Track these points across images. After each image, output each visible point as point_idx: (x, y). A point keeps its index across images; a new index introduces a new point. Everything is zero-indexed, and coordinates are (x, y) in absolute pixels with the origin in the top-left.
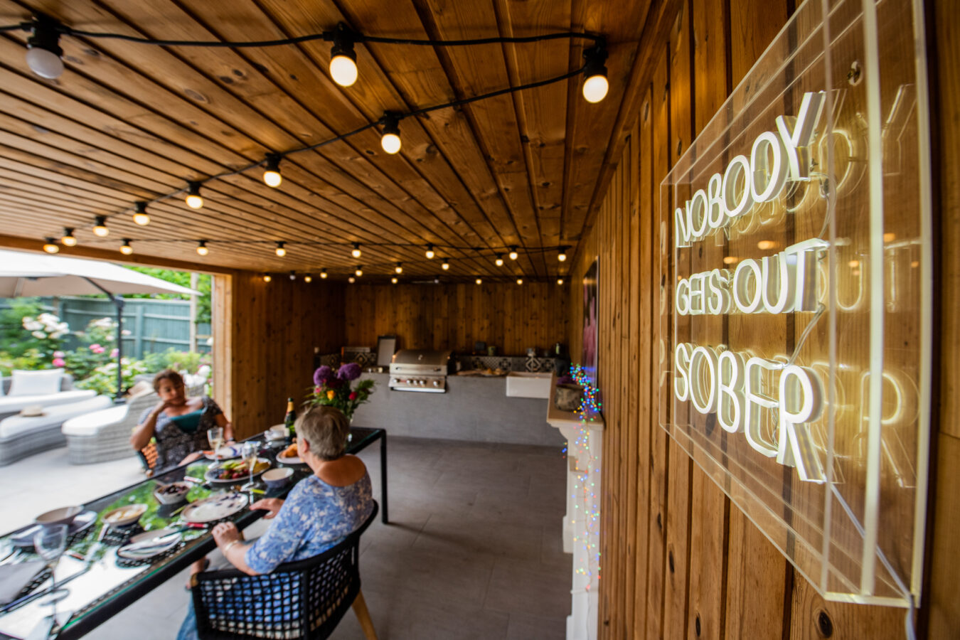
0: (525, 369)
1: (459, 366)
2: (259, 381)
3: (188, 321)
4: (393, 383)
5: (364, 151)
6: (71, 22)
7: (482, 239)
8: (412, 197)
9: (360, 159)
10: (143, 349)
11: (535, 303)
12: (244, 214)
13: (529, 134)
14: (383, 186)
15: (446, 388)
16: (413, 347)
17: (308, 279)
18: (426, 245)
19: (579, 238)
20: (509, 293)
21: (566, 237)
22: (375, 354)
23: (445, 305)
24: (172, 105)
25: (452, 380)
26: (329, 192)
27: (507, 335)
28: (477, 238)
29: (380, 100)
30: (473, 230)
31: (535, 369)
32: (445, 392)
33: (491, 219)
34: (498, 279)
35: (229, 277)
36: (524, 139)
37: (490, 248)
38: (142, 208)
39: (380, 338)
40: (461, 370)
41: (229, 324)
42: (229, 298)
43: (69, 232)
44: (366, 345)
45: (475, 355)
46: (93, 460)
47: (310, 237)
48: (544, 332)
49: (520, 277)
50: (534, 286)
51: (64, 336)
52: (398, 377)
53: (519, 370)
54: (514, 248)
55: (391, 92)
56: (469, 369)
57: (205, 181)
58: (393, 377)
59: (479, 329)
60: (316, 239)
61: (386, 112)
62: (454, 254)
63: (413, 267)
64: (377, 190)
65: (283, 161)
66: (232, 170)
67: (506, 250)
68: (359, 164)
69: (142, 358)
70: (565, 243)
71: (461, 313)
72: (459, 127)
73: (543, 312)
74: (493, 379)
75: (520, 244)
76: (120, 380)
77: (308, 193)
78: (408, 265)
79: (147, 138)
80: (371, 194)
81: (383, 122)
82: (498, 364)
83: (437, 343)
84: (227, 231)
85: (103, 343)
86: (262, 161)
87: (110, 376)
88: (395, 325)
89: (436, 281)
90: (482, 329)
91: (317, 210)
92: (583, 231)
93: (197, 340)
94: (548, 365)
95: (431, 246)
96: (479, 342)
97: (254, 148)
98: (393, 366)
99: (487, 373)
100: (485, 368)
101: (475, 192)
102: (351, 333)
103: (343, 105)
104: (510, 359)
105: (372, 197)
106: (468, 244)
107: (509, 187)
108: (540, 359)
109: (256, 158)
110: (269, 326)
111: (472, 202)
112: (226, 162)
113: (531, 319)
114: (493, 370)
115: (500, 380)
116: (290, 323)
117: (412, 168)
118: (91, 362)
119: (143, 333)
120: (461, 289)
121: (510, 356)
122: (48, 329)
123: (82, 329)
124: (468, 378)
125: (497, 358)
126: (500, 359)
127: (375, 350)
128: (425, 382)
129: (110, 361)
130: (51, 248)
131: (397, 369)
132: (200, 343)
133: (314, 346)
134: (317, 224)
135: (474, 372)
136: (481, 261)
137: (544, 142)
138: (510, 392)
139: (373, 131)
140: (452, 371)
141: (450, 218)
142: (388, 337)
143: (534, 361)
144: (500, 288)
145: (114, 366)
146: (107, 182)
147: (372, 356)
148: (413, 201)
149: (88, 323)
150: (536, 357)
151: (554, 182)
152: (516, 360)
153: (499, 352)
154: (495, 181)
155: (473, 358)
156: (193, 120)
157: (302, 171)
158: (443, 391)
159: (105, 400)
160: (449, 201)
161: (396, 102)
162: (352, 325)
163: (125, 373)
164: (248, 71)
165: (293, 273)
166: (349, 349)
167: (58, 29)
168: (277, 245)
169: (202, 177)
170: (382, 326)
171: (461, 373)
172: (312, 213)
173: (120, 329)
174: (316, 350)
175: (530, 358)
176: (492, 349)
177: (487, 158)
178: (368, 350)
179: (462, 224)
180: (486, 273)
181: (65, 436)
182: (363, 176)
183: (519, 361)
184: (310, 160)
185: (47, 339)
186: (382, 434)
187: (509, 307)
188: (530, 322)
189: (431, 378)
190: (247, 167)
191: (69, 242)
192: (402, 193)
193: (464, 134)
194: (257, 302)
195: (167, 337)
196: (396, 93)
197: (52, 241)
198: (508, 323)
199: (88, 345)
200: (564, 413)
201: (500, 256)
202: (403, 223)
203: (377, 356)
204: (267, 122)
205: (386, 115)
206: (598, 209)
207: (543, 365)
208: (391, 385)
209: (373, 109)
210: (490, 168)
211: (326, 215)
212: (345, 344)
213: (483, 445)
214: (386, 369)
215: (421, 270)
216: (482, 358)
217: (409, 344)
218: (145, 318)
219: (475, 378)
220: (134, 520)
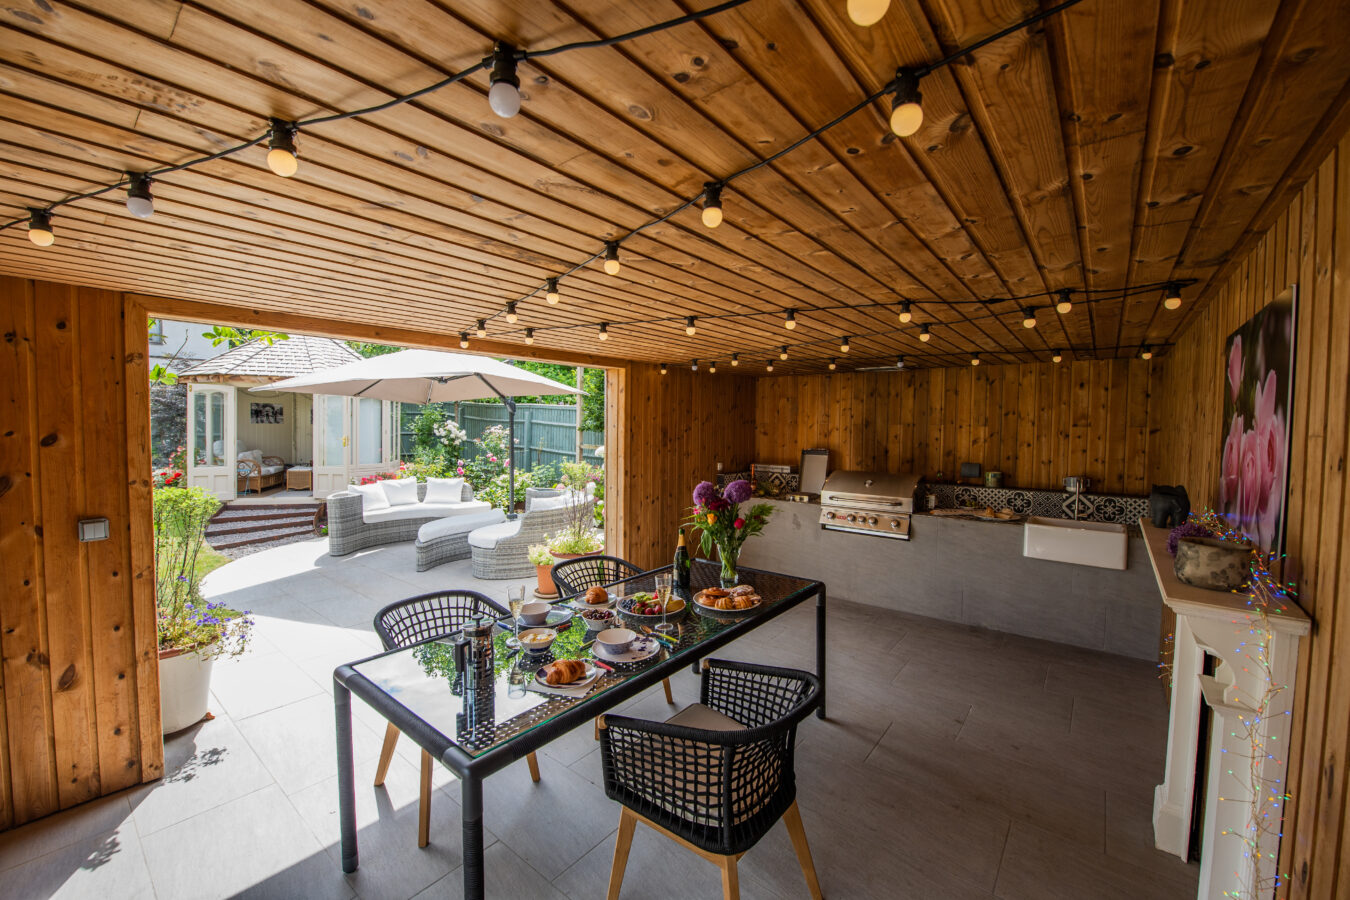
0: (1060, 514)
1: (932, 500)
2: (653, 502)
3: (575, 428)
4: (824, 520)
5: (843, 152)
6: (527, 42)
7: (1004, 283)
8: (901, 220)
9: (836, 166)
10: (530, 460)
11: (1085, 398)
12: (657, 280)
13: (1175, 47)
14: (856, 208)
15: (910, 532)
16: (855, 468)
17: (712, 370)
18: (899, 303)
19: (1223, 260)
20: (1029, 381)
21: (1188, 260)
22: (797, 476)
23: (909, 403)
24: (610, 134)
25: (920, 522)
26: (773, 232)
27: (1025, 453)
28: (997, 281)
29: (895, 52)
30: (993, 267)
31: (1084, 515)
32: (908, 540)
33: (1035, 243)
34: (1010, 357)
35: (622, 371)
36: (1162, 60)
37: (1015, 298)
38: (553, 285)
39: (804, 453)
40: (936, 507)
41: (622, 429)
42: (622, 396)
43: (481, 324)
44: (783, 463)
45: (961, 484)
46: (492, 576)
47: (728, 307)
48: (1102, 448)
49: (1057, 351)
50: (1086, 367)
51: (463, 443)
52: (832, 510)
53: (1047, 514)
54: (1065, 295)
55: (919, 29)
56: (950, 507)
57: (624, 238)
58: (825, 510)
59: (970, 442)
60: (737, 309)
61: (900, 70)
62: (943, 313)
63: (865, 343)
64: (844, 216)
65: (726, 190)
66: (657, 217)
67: (1047, 299)
68: (831, 175)
69: (529, 470)
70: (1183, 273)
71: (937, 415)
72: (1027, 66)
73: (1102, 411)
74: (995, 526)
75: (1081, 286)
76: (513, 492)
77: (744, 236)
78: (858, 341)
79: (575, 188)
80: (835, 224)
81: (893, 88)
82: (1005, 502)
83: (893, 463)
84: (633, 308)
85: (497, 452)
86: (698, 196)
87: (503, 488)
88: (827, 435)
89: (900, 365)
90: (975, 442)
91: (750, 263)
92: (1239, 243)
93: (581, 450)
94: (1110, 510)
95: (907, 305)
96: (968, 464)
97: (692, 176)
98: (825, 495)
99: (986, 514)
100: (982, 508)
101: (1017, 193)
102: (763, 446)
103: (833, 74)
104: (1029, 495)
105: (834, 229)
106: (974, 294)
107: (1094, 172)
108: (1092, 497)
109: (690, 195)
110: (665, 433)
111: (1010, 213)
112: (652, 207)
113: (1075, 425)
114: (996, 512)
115: (1013, 528)
116: (689, 429)
117: (914, 166)
118: (486, 472)
119: (530, 441)
120: (938, 378)
121: (1029, 489)
122: (452, 436)
123: (479, 436)
124: (951, 521)
125: (1003, 492)
126: (1010, 493)
127: (797, 470)
128: (876, 522)
129: (503, 471)
130: (464, 345)
131: (831, 498)
132: (585, 454)
133: (716, 459)
134: (743, 285)
135: (960, 512)
136: (988, 323)
137: (1209, 56)
138: (1029, 550)
139: (869, 113)
140: (920, 507)
141: (955, 250)
142: (815, 451)
143: (1080, 500)
144: (1010, 374)
145: (506, 477)
146: (525, 256)
147: (794, 478)
148: (900, 227)
149: (484, 429)
150: (1086, 492)
151: (1202, 144)
152: (1042, 496)
153: (1005, 482)
154: (1069, 162)
155: (958, 490)
156: (628, 151)
157: (746, 204)
158: (906, 537)
159: (500, 512)
160: (964, 216)
161: (922, 46)
162: (765, 434)
163: (517, 485)
164: (713, 56)
165: (695, 362)
166: (760, 467)
167: (515, 56)
168: (686, 322)
169: (623, 232)
170: (808, 436)
171: (936, 512)
172: (740, 269)
173: (512, 435)
174: (719, 466)
175: (1072, 494)
176: (994, 476)
177: (1065, 117)
178: (787, 469)
179: (975, 257)
180: (990, 346)
181: (469, 546)
182: (828, 195)
183: (1048, 499)
184: (759, 184)
185: (450, 445)
186: (819, 588)
187: (1029, 407)
188: (1071, 430)
189: (886, 516)
190: (677, 210)
191: (481, 334)
192: (887, 213)
193: (1035, 81)
194: (651, 402)
195: (552, 447)
196: (928, 29)
197: (465, 336)
198: (1027, 432)
199: (484, 453)
200: (1207, 593)
201: (1030, 312)
202: (870, 268)
203: (800, 478)
204: (718, 130)
205: (900, 75)
206: (1298, 188)
207: (1098, 509)
208: (822, 521)
209: (877, 69)
210: (1066, 139)
211: (759, 269)
212: (755, 461)
213: (975, 630)
214: (815, 499)
215: (877, 347)
216: (974, 491)
217: (849, 462)
218: (532, 424)
219: (962, 522)
220: (544, 646)
